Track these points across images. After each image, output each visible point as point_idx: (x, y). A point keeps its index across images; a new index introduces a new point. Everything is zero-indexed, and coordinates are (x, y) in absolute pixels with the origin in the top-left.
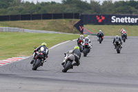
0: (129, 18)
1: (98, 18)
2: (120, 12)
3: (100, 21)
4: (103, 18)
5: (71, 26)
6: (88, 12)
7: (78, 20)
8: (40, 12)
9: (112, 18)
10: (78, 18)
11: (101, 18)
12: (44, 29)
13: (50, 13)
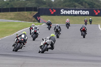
0: (74, 11)
1: (51, 11)
2: (67, 6)
3: (52, 13)
4: (55, 11)
5: (31, 17)
6: (44, 7)
7: (36, 13)
8: (8, 7)
9: (61, 11)
10: (36, 11)
11: (53, 11)
12: (11, 19)
13: (15, 7)
